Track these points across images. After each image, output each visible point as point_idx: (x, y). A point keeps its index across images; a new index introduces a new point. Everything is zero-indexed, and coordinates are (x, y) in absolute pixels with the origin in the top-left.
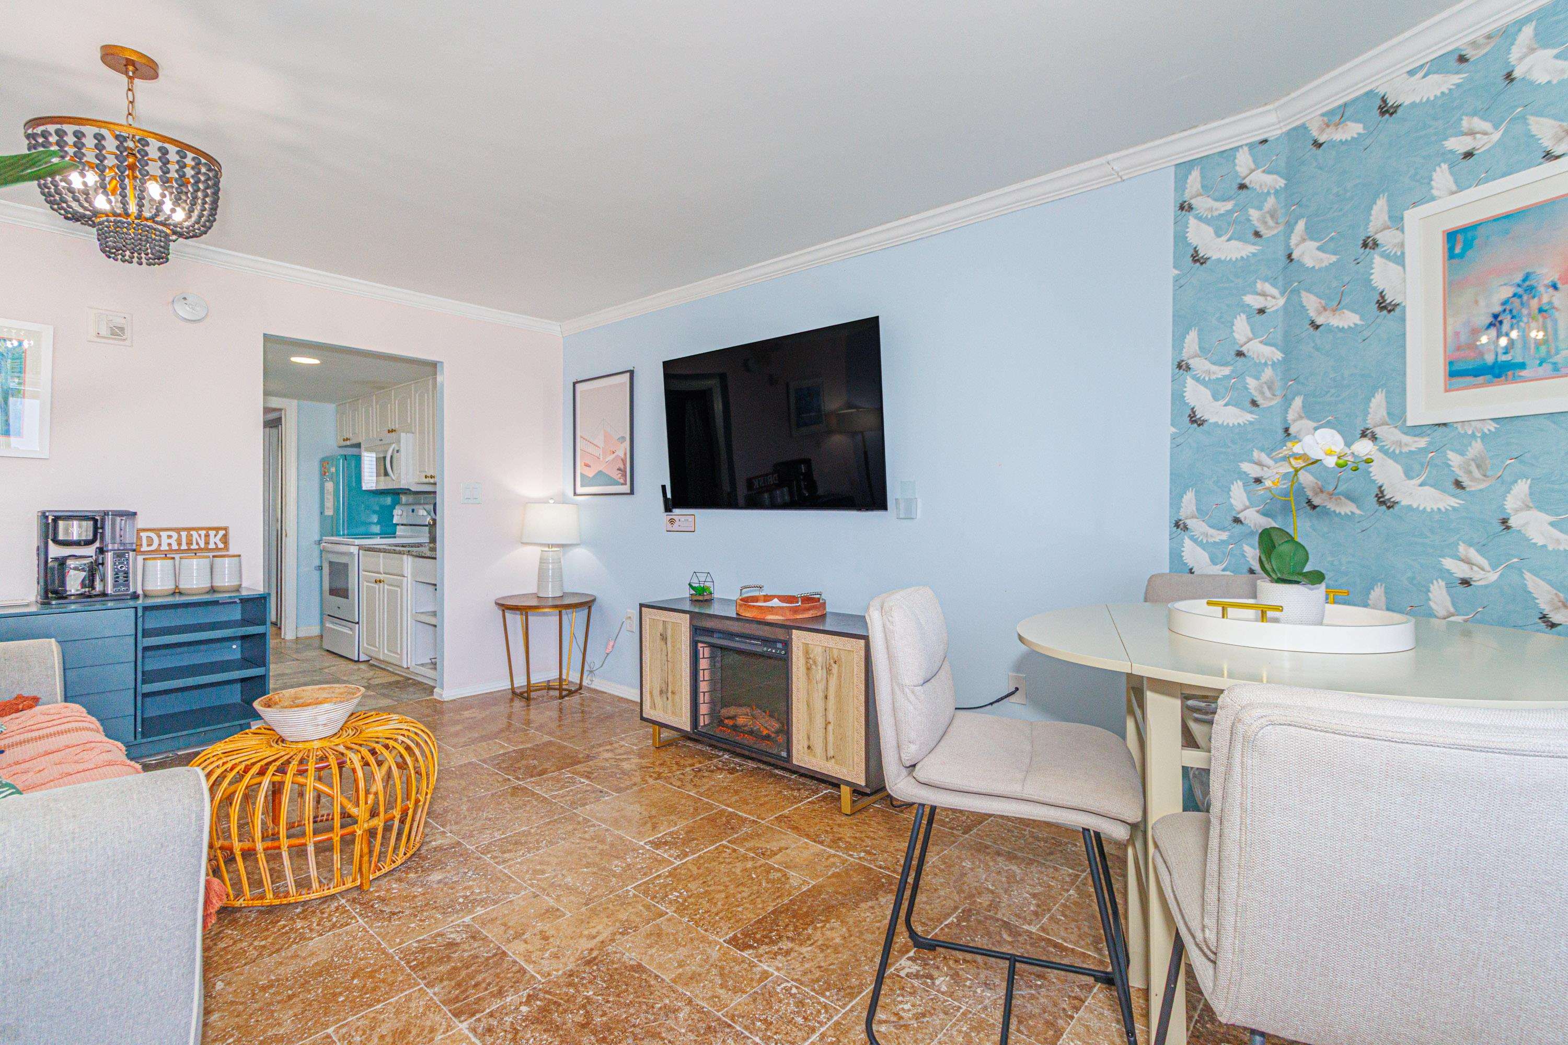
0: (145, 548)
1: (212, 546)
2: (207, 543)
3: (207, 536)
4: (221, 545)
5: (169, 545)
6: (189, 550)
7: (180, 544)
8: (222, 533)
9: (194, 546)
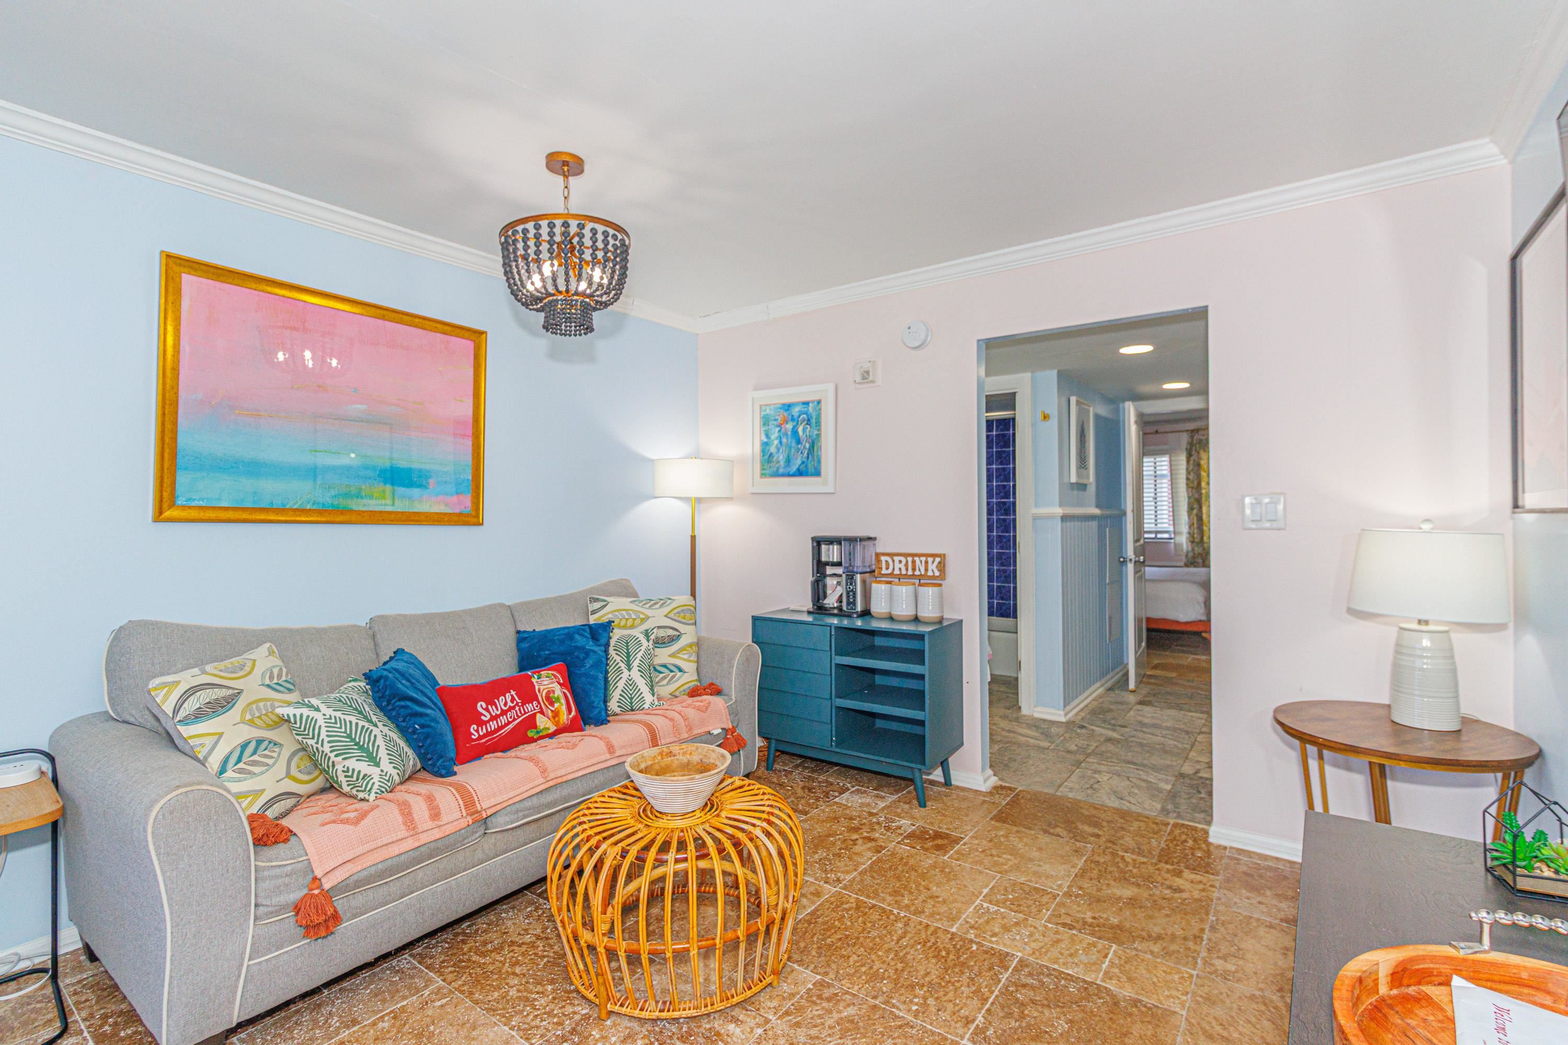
0: (884, 571)
1: (930, 573)
2: (926, 570)
3: (926, 562)
4: (937, 573)
5: (900, 569)
6: (913, 575)
7: (907, 569)
8: (938, 560)
9: (917, 573)
